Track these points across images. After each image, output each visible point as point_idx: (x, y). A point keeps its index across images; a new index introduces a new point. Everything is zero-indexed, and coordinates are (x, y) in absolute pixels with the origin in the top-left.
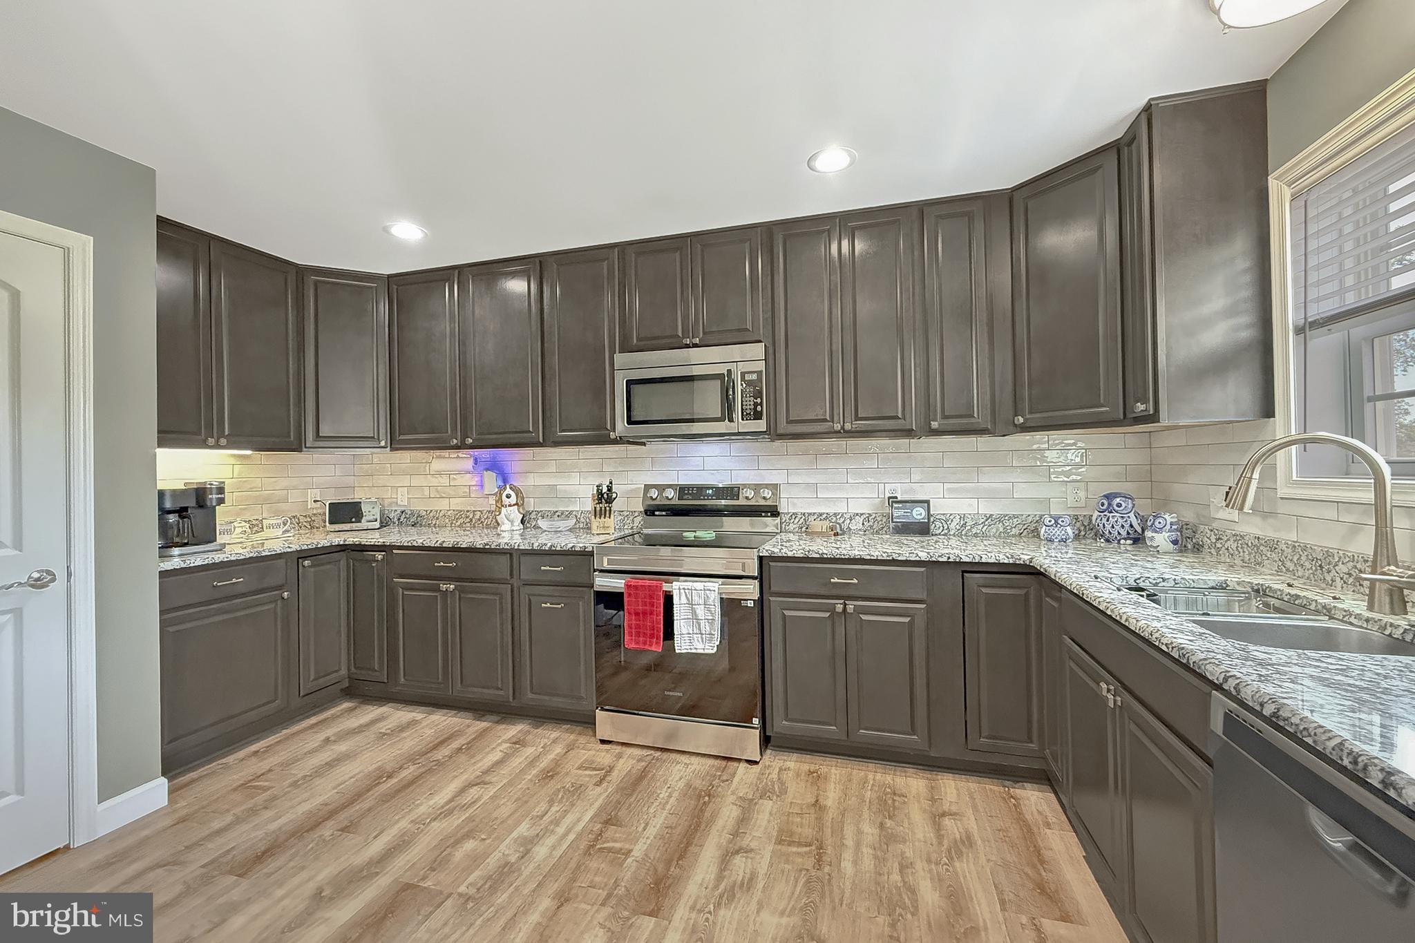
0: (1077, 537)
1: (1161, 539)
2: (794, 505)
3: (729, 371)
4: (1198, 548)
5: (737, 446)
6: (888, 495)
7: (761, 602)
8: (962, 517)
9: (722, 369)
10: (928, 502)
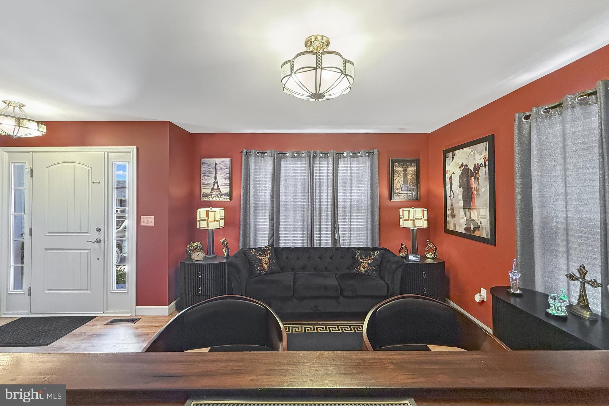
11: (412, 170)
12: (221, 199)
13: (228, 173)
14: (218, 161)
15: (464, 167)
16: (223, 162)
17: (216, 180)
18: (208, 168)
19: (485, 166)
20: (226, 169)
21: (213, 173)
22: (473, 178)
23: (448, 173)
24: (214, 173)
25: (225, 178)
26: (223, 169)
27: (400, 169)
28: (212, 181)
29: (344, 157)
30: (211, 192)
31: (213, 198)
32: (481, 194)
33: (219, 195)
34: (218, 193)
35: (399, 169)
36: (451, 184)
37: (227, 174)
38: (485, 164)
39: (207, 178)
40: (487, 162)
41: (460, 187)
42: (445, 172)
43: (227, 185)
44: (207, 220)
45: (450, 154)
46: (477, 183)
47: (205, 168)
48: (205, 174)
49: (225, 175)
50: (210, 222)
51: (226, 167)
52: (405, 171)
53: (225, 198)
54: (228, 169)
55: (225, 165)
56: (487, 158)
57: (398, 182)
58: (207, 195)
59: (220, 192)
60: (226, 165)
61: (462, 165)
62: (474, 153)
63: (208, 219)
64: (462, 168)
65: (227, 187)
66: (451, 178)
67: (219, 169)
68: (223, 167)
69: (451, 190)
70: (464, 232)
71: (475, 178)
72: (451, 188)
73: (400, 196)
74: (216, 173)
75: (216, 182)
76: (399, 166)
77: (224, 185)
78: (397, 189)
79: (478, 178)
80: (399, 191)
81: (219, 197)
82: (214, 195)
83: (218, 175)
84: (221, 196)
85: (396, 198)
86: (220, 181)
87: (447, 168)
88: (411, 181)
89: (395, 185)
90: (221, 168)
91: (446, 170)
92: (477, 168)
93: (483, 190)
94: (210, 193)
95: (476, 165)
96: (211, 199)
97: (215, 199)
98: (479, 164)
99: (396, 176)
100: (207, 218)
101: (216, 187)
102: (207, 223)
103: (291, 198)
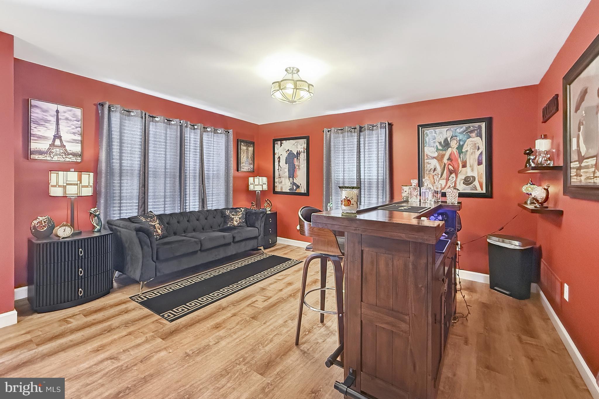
11: (251, 149)
12: (67, 160)
13: (79, 127)
14: (61, 108)
15: (289, 152)
16: (70, 111)
17: (58, 133)
18: (43, 114)
19: (304, 152)
20: (76, 121)
21: (52, 124)
22: (296, 159)
23: (277, 154)
24: (55, 123)
25: (74, 133)
26: (70, 120)
27: (245, 148)
28: (50, 133)
29: (208, 132)
30: (49, 149)
31: (52, 158)
32: (301, 168)
33: (63, 155)
34: (62, 151)
35: (243, 148)
36: (279, 162)
37: (77, 127)
38: (304, 151)
39: (41, 128)
40: (305, 150)
41: (286, 164)
42: (274, 154)
43: (78, 142)
44: (78, 185)
45: (279, 142)
46: (299, 162)
47: (37, 113)
48: (37, 122)
49: (73, 129)
50: (83, 187)
51: (75, 119)
52: (247, 149)
53: (75, 159)
54: (78, 121)
55: (73, 116)
56: (305, 148)
57: (244, 158)
58: (41, 153)
59: (66, 150)
60: (75, 116)
61: (288, 150)
62: (297, 144)
63: (81, 183)
64: (288, 152)
65: (77, 144)
66: (279, 158)
67: (64, 120)
68: (70, 118)
69: (279, 165)
70: (289, 191)
71: (297, 159)
72: (279, 164)
73: (244, 168)
74: (58, 124)
75: (57, 136)
76: (244, 146)
77: (72, 141)
78: (243, 163)
79: (299, 159)
80: (244, 164)
81: (64, 156)
82: (54, 154)
83: (61, 126)
84: (67, 156)
85: (242, 170)
86: (66, 136)
87: (276, 151)
88: (251, 157)
89: (241, 160)
90: (67, 119)
91: (275, 152)
92: (298, 154)
93: (302, 166)
94: (46, 150)
95: (298, 151)
96: (49, 158)
97: (56, 158)
98: (300, 151)
99: (242, 153)
100: (79, 182)
101: (58, 142)
102: (79, 189)
103: (161, 164)
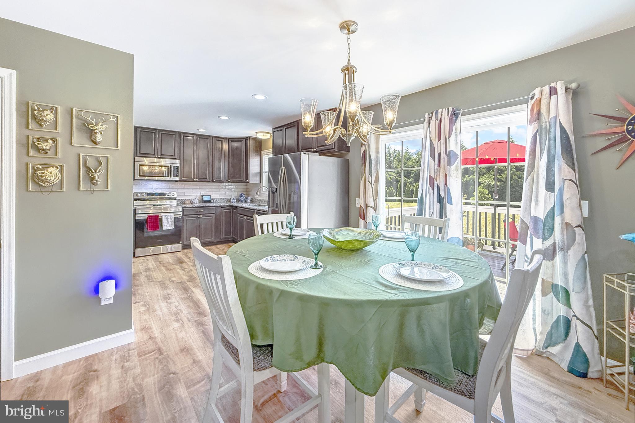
0: (237, 202)
1: (249, 201)
2: (179, 197)
3: (171, 166)
4: (253, 202)
5: (163, 183)
6: (201, 194)
7: (183, 217)
8: (216, 199)
9: (169, 165)
10: (210, 196)
